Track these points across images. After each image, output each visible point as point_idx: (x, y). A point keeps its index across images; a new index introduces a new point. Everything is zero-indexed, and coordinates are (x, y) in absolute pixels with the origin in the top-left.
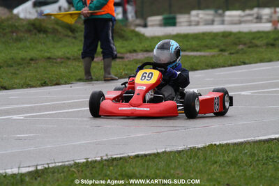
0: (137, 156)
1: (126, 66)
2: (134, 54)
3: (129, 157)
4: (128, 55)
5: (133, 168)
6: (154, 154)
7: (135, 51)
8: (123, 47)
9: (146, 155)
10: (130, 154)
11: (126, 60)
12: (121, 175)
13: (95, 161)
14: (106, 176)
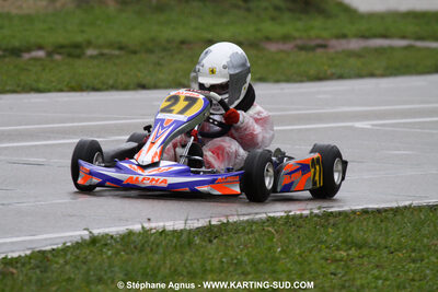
0: (365, 212)
1: (332, 59)
2: (343, 42)
3: (354, 212)
4: (334, 42)
5: (365, 232)
6: (391, 209)
7: (344, 36)
8: (325, 29)
9: (379, 211)
10: (354, 208)
11: (331, 51)
12: (345, 242)
13: (301, 216)
14: (321, 242)
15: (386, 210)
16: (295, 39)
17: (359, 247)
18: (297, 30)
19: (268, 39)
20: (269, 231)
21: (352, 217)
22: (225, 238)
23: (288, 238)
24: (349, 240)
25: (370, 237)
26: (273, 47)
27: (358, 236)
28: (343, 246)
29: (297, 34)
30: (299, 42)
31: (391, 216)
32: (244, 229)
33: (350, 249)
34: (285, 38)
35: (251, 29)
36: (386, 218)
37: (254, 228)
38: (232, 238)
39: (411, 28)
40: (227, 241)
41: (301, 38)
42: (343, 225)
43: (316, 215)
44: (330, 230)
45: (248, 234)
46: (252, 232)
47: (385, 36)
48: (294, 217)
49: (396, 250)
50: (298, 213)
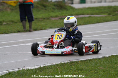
0: (82, 61)
5: (82, 66)
8: (67, 13)
9: (85, 60)
12: (77, 69)
13: (65, 63)
14: (71, 70)
15: (87, 60)
16: (59, 16)
17: (81, 70)
18: (59, 14)
19: (52, 17)
20: (57, 68)
21: (78, 62)
22: (45, 70)
23: (61, 69)
24: (78, 68)
25: (84, 67)
26: (53, 19)
27: (80, 67)
28: (77, 70)
29: (59, 15)
30: (60, 17)
31: (89, 61)
32: (50, 67)
33: (79, 71)
34: (56, 16)
35: (47, 14)
36: (87, 62)
37: (52, 67)
38: (47, 70)
39: (90, 12)
40: (45, 71)
41: (61, 16)
42: (76, 65)
43: (69, 63)
44: (73, 66)
45: (51, 69)
46: (52, 68)
47: (83, 14)
48: (63, 64)
49: (91, 71)
50: (64, 62)
